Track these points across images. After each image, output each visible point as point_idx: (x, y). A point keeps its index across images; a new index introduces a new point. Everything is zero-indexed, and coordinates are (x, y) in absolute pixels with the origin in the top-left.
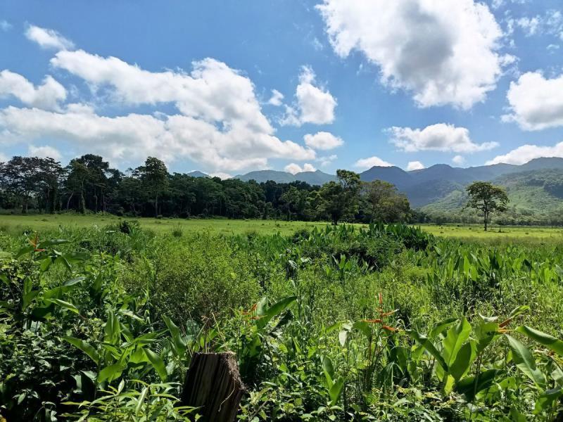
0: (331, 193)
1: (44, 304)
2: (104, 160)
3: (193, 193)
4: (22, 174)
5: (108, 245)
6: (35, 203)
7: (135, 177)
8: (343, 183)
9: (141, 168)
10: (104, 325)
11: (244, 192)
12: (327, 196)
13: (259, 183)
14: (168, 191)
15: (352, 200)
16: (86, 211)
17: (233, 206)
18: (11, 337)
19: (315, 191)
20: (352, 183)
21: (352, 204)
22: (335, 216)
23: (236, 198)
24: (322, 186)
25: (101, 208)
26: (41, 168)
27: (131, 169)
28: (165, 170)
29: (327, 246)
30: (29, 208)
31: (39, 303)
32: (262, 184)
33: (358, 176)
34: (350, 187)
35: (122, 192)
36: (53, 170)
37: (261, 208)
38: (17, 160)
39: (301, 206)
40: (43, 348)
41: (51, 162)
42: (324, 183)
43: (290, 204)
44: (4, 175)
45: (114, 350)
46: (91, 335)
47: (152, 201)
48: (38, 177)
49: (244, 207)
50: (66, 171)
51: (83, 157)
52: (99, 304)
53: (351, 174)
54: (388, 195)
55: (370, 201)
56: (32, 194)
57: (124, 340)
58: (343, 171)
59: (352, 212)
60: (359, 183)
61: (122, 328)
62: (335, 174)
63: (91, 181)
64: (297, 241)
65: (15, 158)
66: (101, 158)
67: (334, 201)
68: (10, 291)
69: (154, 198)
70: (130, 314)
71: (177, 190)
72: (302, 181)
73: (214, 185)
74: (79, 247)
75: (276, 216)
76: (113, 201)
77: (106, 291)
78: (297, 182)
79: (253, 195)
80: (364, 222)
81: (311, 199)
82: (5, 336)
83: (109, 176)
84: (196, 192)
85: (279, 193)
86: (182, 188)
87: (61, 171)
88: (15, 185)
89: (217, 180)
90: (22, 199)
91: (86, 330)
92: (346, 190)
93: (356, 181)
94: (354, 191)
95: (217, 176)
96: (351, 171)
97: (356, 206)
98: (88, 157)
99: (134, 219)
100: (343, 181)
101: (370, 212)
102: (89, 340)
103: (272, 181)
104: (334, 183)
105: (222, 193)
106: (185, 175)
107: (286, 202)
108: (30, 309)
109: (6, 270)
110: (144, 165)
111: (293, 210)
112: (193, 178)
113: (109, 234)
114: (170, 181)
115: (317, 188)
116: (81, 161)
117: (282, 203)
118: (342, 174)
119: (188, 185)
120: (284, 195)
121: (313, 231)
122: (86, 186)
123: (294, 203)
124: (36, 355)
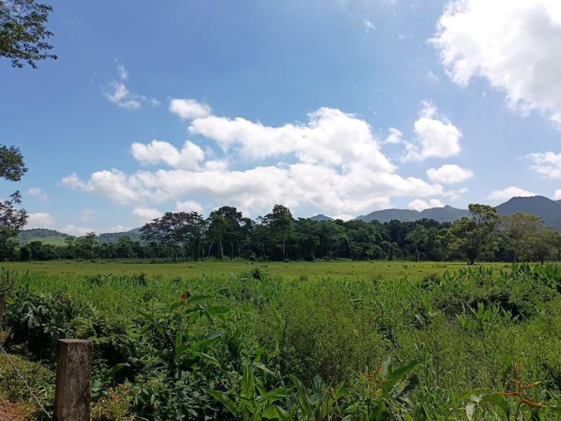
0: (463, 230)
1: (192, 356)
2: (238, 211)
3: (317, 237)
4: (172, 227)
5: (243, 291)
6: (183, 252)
7: (264, 224)
8: (477, 218)
9: (269, 216)
10: (241, 378)
11: (367, 233)
12: (460, 233)
13: (383, 223)
14: (294, 236)
15: (489, 236)
16: (224, 257)
17: (358, 248)
18: (166, 385)
19: (445, 229)
20: (488, 218)
21: (490, 241)
22: (471, 255)
23: (360, 239)
24: (452, 223)
25: (236, 254)
26: (188, 221)
27: (260, 217)
28: (290, 215)
29: (461, 292)
30: (178, 256)
31: (188, 355)
32: (386, 223)
33: (494, 210)
34: (486, 223)
35: (254, 239)
36: (197, 222)
37: (385, 248)
38: (168, 216)
39: (431, 244)
40: (191, 397)
41: (195, 215)
42: (455, 220)
43: (418, 244)
44: (159, 229)
45: (250, 404)
46: (230, 387)
47: (279, 246)
48: (185, 229)
49: (367, 248)
50: (207, 223)
51: (220, 209)
52: (236, 357)
53: (486, 208)
54: (534, 229)
55: (511, 237)
56: (180, 244)
57: (258, 394)
58: (476, 206)
59: (491, 250)
60: (496, 218)
61: (256, 382)
62: (467, 209)
63: (227, 230)
64: (427, 286)
65: (167, 214)
66: (235, 209)
67: (468, 238)
68: (166, 341)
69: (282, 243)
70: (263, 367)
71: (302, 234)
72: (430, 219)
73: (337, 227)
74: (218, 295)
75: (404, 256)
76: (246, 248)
77: (242, 344)
78: (424, 220)
79: (376, 236)
80: (507, 261)
81: (441, 237)
82: (162, 385)
83: (242, 224)
84: (320, 236)
85: (405, 232)
86: (306, 232)
87: (203, 222)
88: (168, 237)
89: (339, 222)
90: (173, 248)
91: (225, 383)
92: (481, 226)
93: (492, 215)
94: (491, 227)
95: (339, 218)
96: (485, 204)
97: (495, 243)
98: (225, 209)
99: (265, 264)
100: (477, 216)
101: (513, 248)
102: (228, 392)
103: (396, 220)
104: (466, 219)
105: (344, 235)
106: (309, 219)
107: (413, 242)
108: (181, 360)
109: (162, 323)
110: (272, 212)
111: (422, 250)
112: (316, 222)
113: (244, 281)
114: (295, 226)
115: (447, 225)
116: (219, 213)
117: (408, 242)
118: (474, 208)
119: (312, 230)
120: (410, 236)
121: (444, 275)
122: (224, 235)
123: (422, 242)
124: (186, 404)
